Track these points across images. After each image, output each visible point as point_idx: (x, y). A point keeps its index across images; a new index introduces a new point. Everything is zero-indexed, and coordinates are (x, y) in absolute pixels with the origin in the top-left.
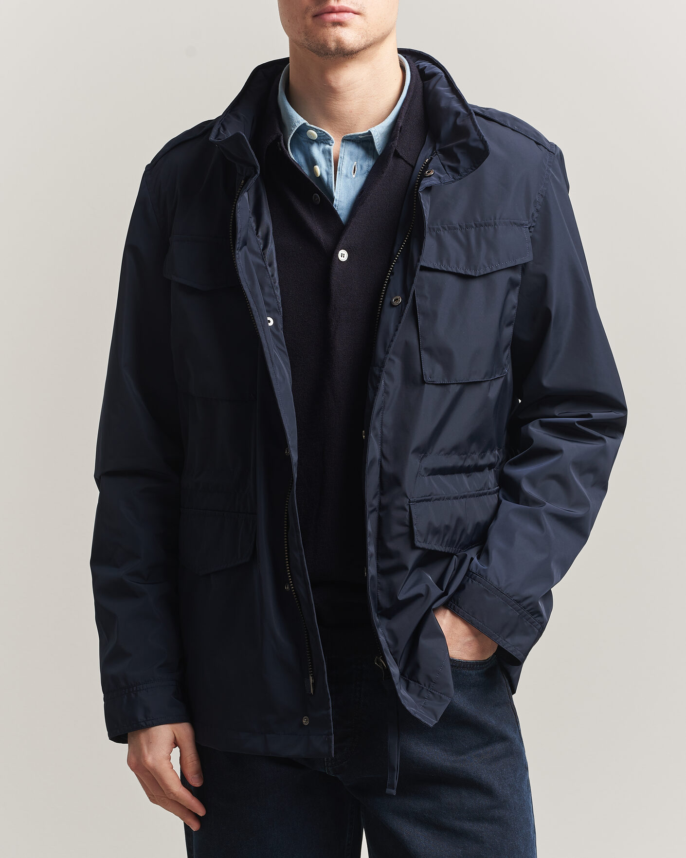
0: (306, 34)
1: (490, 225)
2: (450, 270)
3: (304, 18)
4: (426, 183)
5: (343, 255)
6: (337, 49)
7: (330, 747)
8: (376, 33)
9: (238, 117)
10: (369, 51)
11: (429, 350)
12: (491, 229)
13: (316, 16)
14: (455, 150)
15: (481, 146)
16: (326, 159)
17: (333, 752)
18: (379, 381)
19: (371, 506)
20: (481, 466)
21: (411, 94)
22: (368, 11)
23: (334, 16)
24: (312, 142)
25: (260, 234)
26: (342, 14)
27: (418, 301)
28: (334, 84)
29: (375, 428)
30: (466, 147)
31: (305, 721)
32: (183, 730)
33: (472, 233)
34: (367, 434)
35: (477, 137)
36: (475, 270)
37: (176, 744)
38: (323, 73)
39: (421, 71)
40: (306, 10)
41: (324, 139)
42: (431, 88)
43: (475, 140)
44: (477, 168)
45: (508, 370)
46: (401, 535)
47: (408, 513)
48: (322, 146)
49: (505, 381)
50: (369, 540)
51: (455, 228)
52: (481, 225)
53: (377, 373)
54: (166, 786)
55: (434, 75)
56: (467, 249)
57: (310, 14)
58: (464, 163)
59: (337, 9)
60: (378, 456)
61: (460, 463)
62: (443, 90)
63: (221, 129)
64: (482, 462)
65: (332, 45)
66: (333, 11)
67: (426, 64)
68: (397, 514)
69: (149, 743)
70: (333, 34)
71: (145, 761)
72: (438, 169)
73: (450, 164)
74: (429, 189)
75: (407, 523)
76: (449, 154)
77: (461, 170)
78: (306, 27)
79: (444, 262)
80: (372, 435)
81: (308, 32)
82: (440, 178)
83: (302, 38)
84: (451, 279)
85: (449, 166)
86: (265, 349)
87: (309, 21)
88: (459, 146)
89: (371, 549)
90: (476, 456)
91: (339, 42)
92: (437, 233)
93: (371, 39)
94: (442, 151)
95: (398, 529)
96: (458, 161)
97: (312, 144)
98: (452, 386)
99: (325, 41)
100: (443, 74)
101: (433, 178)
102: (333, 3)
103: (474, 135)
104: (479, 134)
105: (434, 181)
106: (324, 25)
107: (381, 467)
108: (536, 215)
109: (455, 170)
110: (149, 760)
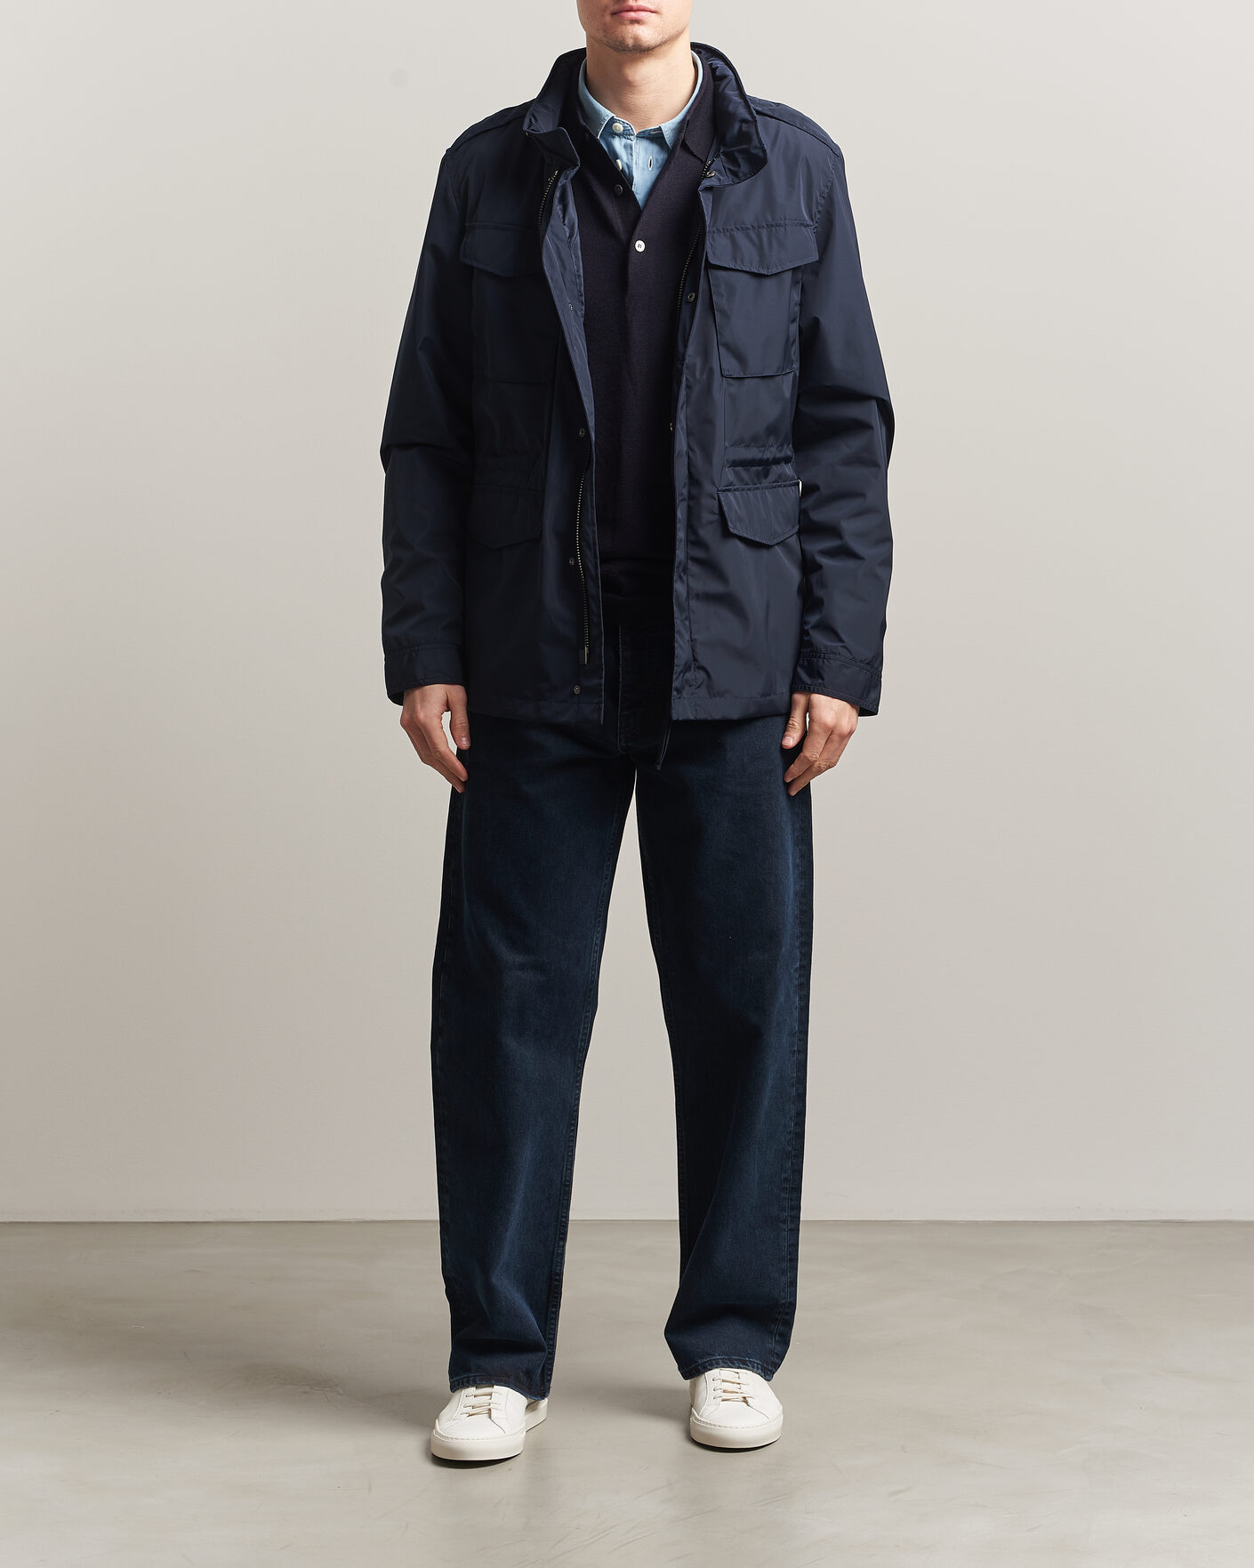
0: (605, 31)
1: (780, 225)
2: (744, 269)
3: (603, 16)
4: (706, 183)
5: (640, 246)
6: (634, 46)
7: (600, 715)
8: (671, 31)
9: (547, 108)
10: (665, 48)
11: (727, 346)
12: (782, 229)
13: (613, 14)
14: (736, 154)
15: (761, 154)
16: (627, 153)
17: (602, 720)
18: (681, 374)
19: (682, 494)
20: (778, 459)
21: (703, 91)
22: (664, 11)
23: (632, 15)
24: (614, 134)
25: (566, 221)
26: (640, 12)
27: (714, 298)
28: (630, 78)
29: (680, 421)
30: (746, 153)
31: (577, 689)
32: (457, 693)
33: (764, 233)
34: (674, 427)
35: (758, 145)
36: (768, 269)
37: (448, 707)
38: (620, 67)
39: (713, 70)
40: (605, 9)
41: (625, 134)
42: (720, 90)
43: (756, 147)
44: (755, 174)
45: (796, 366)
46: (712, 523)
47: (717, 502)
48: (624, 141)
49: (795, 375)
50: (678, 526)
51: (748, 229)
52: (772, 226)
53: (680, 367)
54: (434, 744)
55: (724, 77)
56: (760, 248)
57: (609, 12)
58: (744, 168)
59: (635, 8)
60: (685, 448)
61: (759, 456)
62: (731, 93)
63: (533, 119)
64: (779, 455)
65: (630, 42)
66: (631, 9)
67: (719, 63)
68: (707, 503)
69: (423, 700)
70: (630, 31)
71: (417, 717)
72: (720, 172)
73: (731, 167)
74: (709, 189)
75: (717, 512)
76: (731, 157)
77: (741, 175)
78: (605, 24)
79: (739, 261)
80: (678, 426)
81: (606, 29)
82: (720, 180)
83: (600, 35)
84: (746, 277)
85: (729, 169)
86: (567, 335)
87: (608, 18)
88: (742, 152)
89: (681, 534)
90: (773, 449)
91: (636, 39)
92: (731, 234)
93: (667, 36)
94: (724, 153)
95: (707, 517)
96: (739, 166)
97: (614, 137)
98: (746, 380)
99: (624, 38)
100: (733, 77)
101: (713, 178)
102: (631, 2)
103: (755, 142)
104: (760, 142)
105: (714, 182)
106: (622, 23)
107: (689, 457)
108: (818, 216)
109: (735, 174)
110: (421, 715)
